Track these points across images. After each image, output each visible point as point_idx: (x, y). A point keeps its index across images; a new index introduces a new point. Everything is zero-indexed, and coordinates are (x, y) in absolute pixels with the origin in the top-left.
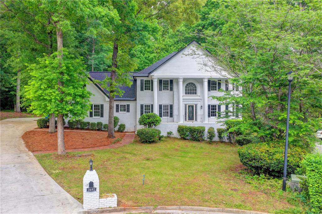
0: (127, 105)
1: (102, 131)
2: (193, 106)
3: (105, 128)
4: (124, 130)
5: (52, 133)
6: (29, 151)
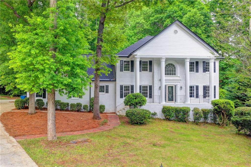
0: (106, 85)
1: (81, 112)
2: (173, 86)
3: (84, 108)
4: (104, 111)
5: (32, 114)
6: (10, 136)
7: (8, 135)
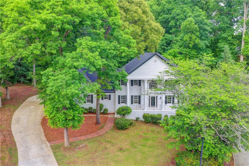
0: (109, 95)
3: (94, 112)
4: (107, 112)
7: (46, 140)
